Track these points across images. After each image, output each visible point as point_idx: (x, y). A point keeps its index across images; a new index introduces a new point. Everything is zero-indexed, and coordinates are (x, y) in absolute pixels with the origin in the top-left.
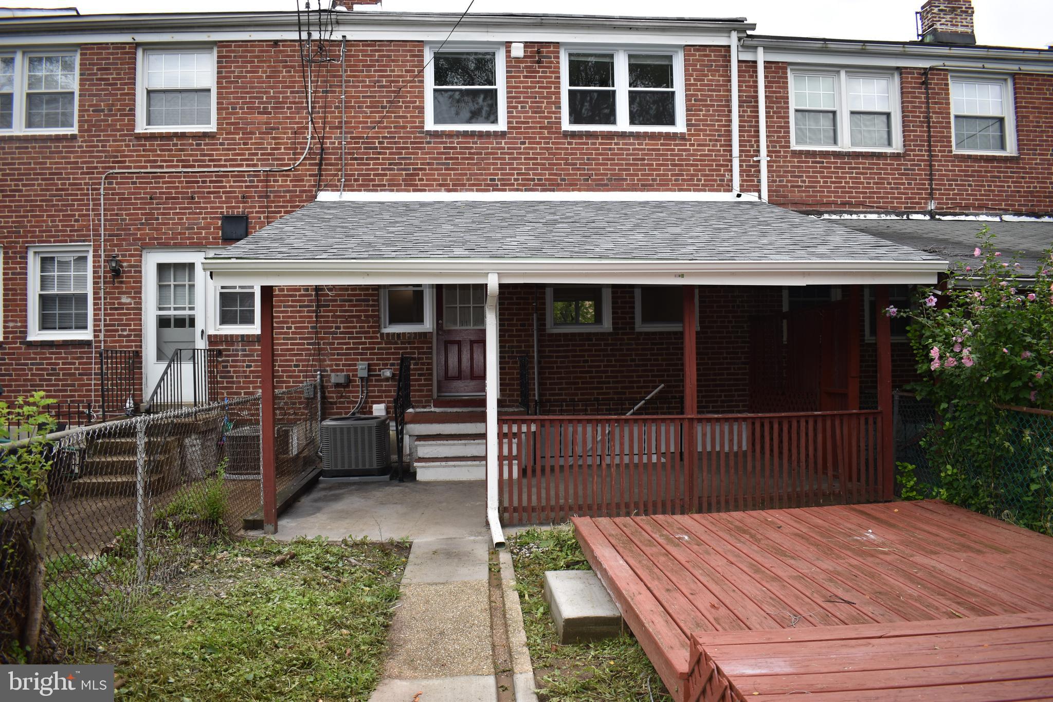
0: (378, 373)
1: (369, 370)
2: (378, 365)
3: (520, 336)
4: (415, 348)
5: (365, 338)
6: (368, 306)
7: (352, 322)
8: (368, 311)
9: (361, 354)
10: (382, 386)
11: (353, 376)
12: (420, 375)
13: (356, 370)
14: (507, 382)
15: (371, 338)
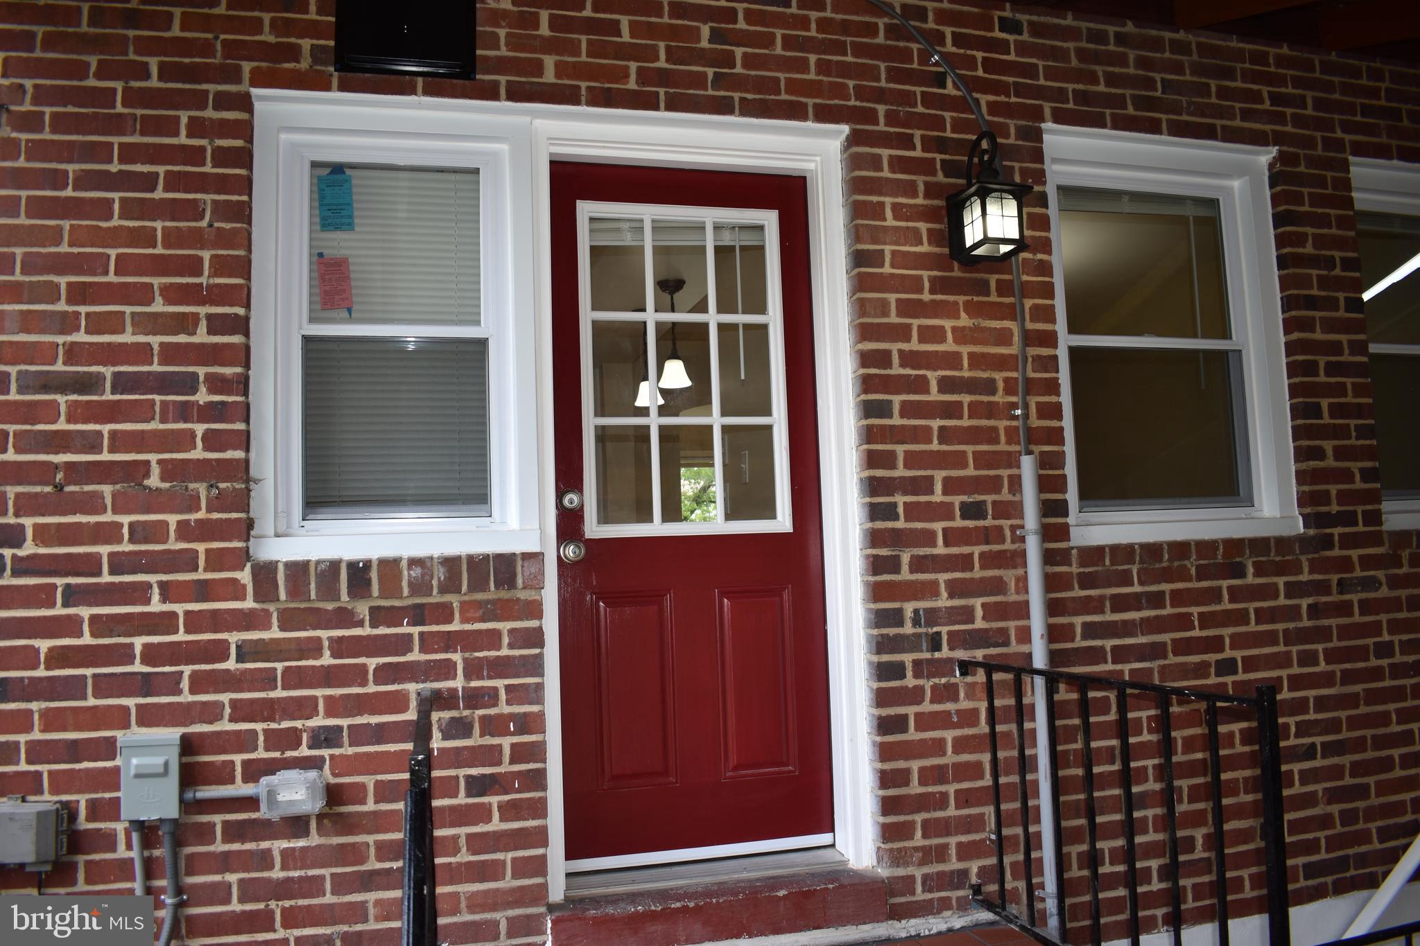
0: (241, 789)
1: (190, 776)
2: (243, 742)
3: (965, 562)
4: (450, 641)
5: (168, 592)
6: (184, 411)
7: (93, 504)
8: (186, 440)
9: (146, 685)
10: (264, 860)
11: (96, 811)
12: (478, 786)
13: (111, 779)
14: (915, 788)
15: (204, 591)
